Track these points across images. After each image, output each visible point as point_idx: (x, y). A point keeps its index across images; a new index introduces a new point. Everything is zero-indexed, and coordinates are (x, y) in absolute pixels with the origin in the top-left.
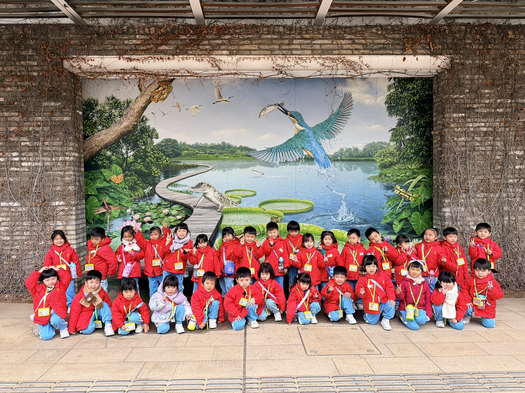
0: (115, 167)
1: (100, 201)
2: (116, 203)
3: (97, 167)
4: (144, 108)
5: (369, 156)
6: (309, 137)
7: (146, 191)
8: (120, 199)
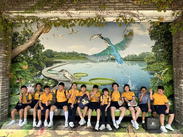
0: (25, 62)
1: (17, 77)
2: (24, 78)
3: (17, 62)
4: (39, 36)
5: (142, 59)
6: (113, 49)
7: (38, 73)
8: (26, 76)
